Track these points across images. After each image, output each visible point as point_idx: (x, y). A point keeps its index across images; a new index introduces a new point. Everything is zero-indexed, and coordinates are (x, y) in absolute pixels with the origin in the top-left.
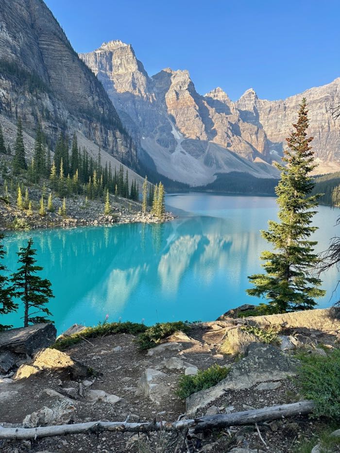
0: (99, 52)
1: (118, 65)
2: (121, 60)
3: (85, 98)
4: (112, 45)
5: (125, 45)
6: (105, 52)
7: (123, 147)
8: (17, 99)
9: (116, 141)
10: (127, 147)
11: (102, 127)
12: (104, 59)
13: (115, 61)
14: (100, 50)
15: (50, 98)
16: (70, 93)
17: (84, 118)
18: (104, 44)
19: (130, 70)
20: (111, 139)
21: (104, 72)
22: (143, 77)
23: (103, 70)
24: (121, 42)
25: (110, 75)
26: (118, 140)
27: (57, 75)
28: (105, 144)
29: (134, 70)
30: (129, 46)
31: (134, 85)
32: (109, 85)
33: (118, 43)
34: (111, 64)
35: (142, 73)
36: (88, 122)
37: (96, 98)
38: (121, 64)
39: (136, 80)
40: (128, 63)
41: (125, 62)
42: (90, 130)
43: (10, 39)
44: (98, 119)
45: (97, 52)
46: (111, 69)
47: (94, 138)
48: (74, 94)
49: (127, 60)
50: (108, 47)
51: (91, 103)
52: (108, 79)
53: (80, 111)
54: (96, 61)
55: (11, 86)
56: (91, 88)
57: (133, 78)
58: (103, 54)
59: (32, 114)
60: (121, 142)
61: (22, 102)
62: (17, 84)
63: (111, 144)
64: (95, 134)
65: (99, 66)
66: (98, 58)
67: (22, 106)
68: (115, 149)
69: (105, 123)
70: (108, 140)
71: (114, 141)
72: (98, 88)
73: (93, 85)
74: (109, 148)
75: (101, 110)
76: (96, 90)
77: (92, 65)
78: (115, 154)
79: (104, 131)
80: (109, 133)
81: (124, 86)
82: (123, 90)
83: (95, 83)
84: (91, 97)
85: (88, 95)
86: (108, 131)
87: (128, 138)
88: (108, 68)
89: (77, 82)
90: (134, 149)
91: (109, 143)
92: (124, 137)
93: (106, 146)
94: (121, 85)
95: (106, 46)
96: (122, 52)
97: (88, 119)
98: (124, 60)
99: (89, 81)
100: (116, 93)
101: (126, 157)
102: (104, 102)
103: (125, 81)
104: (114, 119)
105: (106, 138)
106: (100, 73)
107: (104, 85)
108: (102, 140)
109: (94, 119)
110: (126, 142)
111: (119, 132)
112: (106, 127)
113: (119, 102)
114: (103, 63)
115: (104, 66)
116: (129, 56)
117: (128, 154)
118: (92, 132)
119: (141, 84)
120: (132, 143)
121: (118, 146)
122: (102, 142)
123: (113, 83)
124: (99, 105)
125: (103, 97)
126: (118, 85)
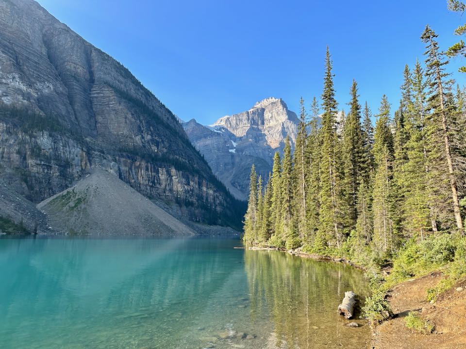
0: (252, 110)
1: (269, 118)
2: (272, 113)
3: (131, 138)
4: (265, 103)
5: (277, 100)
6: (258, 110)
7: (179, 185)
8: (7, 140)
9: (171, 180)
10: (188, 184)
11: (149, 165)
12: (256, 116)
13: (267, 115)
14: (253, 108)
15: (50, 135)
16: (113, 134)
17: (122, 156)
18: (257, 103)
19: (280, 121)
20: (163, 177)
21: (256, 127)
22: (293, 125)
23: (255, 125)
24: (273, 99)
25: (262, 128)
26: (174, 178)
27: (103, 119)
28: (153, 182)
29: (283, 121)
30: (279, 100)
31: (284, 133)
32: (260, 138)
33: (270, 100)
34: (264, 118)
35: (292, 122)
36: (129, 161)
37: (149, 137)
38: (272, 117)
39: (286, 129)
40: (278, 115)
42: (130, 169)
43: (24, 87)
44: (143, 157)
45: (249, 111)
46: (263, 123)
47: (135, 177)
48: (118, 135)
49: (278, 112)
50: (261, 105)
51: (139, 142)
52: (260, 132)
53: (121, 150)
54: (249, 118)
55: (5, 129)
56: (139, 127)
57: (283, 128)
58: (256, 112)
59: (19, 152)
60: (177, 180)
61: (12, 141)
62: (15, 126)
63: (164, 184)
64: (137, 173)
65: (251, 122)
66: (250, 116)
67: (10, 146)
68: (168, 188)
69: (156, 162)
70: (159, 178)
71: (168, 179)
72: (151, 128)
73: (144, 124)
74: (159, 187)
75: (154, 148)
76: (148, 129)
77: (245, 122)
78: (167, 193)
79: (152, 169)
80: (160, 171)
81: (274, 136)
82: (273, 140)
83: (147, 123)
84: (140, 136)
85: (134, 135)
86: (160, 169)
87: (193, 176)
88: (260, 123)
89: (122, 123)
90: (208, 188)
91: (161, 182)
92: (183, 174)
93: (155, 185)
94: (271, 136)
95: (259, 105)
96: (272, 107)
97: (129, 158)
98: (275, 114)
99: (138, 121)
100: (266, 144)
101: (186, 196)
102: (161, 140)
103: (275, 131)
104: (178, 157)
105: (154, 176)
106: (252, 129)
107: (255, 138)
108: (147, 179)
109: (138, 157)
110: (186, 180)
111: (176, 169)
112: (157, 165)
113: (269, 151)
114: (254, 119)
115: (256, 121)
116: (279, 108)
117: (191, 192)
118: (133, 171)
119: (291, 132)
120: (204, 181)
121: (173, 184)
122: (147, 181)
123: (265, 135)
124: (152, 144)
125: (159, 136)
126: (269, 136)
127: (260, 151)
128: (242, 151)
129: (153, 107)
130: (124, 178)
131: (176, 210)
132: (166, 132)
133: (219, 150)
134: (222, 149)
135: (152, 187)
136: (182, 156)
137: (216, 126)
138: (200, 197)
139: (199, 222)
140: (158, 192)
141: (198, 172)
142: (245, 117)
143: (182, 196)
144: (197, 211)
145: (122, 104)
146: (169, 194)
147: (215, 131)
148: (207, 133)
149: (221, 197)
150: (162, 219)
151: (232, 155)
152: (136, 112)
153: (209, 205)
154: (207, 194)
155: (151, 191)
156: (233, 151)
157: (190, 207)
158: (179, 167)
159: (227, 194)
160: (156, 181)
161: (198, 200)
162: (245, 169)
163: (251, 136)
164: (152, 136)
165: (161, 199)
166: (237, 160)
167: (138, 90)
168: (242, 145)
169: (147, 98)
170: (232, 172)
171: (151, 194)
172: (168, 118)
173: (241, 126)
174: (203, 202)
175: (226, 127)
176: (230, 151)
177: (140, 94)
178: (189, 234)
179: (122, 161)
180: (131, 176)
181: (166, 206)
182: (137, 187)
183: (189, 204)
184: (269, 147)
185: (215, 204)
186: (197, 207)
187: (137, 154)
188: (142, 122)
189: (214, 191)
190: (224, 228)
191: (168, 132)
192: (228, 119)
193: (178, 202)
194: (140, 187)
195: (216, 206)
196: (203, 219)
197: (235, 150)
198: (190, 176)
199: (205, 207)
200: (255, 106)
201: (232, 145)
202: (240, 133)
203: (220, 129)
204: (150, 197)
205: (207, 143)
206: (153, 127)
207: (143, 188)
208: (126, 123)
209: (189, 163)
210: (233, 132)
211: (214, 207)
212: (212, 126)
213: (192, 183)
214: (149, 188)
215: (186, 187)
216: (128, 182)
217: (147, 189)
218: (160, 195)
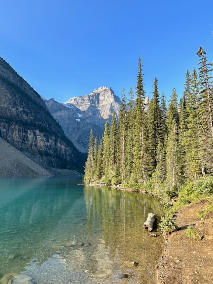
0: (91, 94)
2: (104, 97)
3: (9, 109)
4: (100, 90)
5: (108, 88)
7: (42, 142)
9: (36, 138)
10: (48, 141)
11: (21, 128)
12: (94, 98)
13: (101, 98)
18: (95, 89)
19: (109, 102)
20: (30, 136)
21: (94, 105)
22: (117, 105)
23: (93, 104)
24: (105, 87)
25: (98, 106)
26: (38, 137)
28: (24, 140)
29: (112, 102)
30: (109, 89)
31: (112, 110)
32: (97, 112)
33: (103, 88)
34: (99, 100)
35: (117, 103)
36: (7, 125)
37: (22, 109)
38: (104, 99)
39: (113, 107)
40: (108, 98)
41: (107, 98)
44: (17, 123)
45: (90, 94)
46: (98, 103)
47: (11, 136)
49: (108, 96)
50: (98, 91)
51: (14, 112)
52: (97, 109)
54: (89, 99)
56: (15, 102)
57: (111, 106)
58: (94, 95)
60: (40, 138)
63: (31, 141)
64: (12, 134)
65: (91, 102)
66: (90, 97)
68: (33, 144)
69: (26, 126)
70: (28, 137)
71: (33, 138)
72: (23, 103)
73: (18, 100)
74: (28, 143)
75: (25, 117)
76: (21, 104)
77: (87, 102)
78: (33, 147)
79: (23, 131)
80: (28, 132)
81: (105, 111)
82: (105, 114)
83: (20, 99)
84: (16, 108)
85: (11, 107)
86: (28, 131)
87: (52, 136)
88: (96, 103)
89: (3, 99)
90: (61, 144)
91: (29, 139)
92: (44, 135)
93: (25, 141)
94: (104, 111)
95: (96, 91)
96: (105, 92)
97: (7, 123)
98: (106, 97)
99: (15, 98)
100: (100, 116)
101: (46, 150)
102: (29, 111)
103: (106, 108)
104: (41, 123)
105: (24, 136)
106: (91, 106)
107: (93, 112)
108: (19, 137)
109: (13, 122)
110: (47, 138)
111: (39, 131)
112: (26, 128)
113: (102, 121)
114: (93, 100)
115: (94, 101)
116: (109, 94)
117: (49, 147)
118: (10, 131)
119: (116, 109)
120: (59, 140)
121: (37, 141)
122: (19, 139)
123: (99, 110)
124: (23, 114)
125: (29, 108)
126: (102, 111)
127: (96, 120)
128: (85, 120)
129: (25, 89)
130: (3, 136)
131: (38, 158)
132: (33, 106)
133: (69, 119)
134: (72, 119)
135: (22, 143)
136: (44, 122)
137: (67, 103)
138: (56, 150)
139: (54, 167)
140: (27, 146)
141: (54, 133)
142: (87, 98)
143: (43, 149)
144: (53, 160)
145: (4, 86)
146: (35, 148)
147: (67, 107)
148: (61, 107)
149: (70, 150)
150: (29, 165)
151: (78, 123)
152: (13, 92)
153: (62, 156)
154: (61, 148)
155: (21, 146)
156: (79, 120)
157: (48, 157)
158: (42, 130)
159: (74, 148)
160: (25, 139)
161: (54, 152)
162: (86, 132)
163: (91, 111)
164: (23, 108)
165: (28, 151)
166: (81, 126)
167: (15, 77)
168: (84, 116)
169: (21, 84)
170: (78, 134)
171: (22, 148)
172: (35, 97)
173: (84, 104)
174: (58, 153)
175: (74, 104)
176: (77, 120)
177: (16, 80)
178: (47, 175)
179: (2, 125)
180: (8, 135)
181: (32, 156)
182: (12, 143)
183: (48, 155)
184: (102, 118)
185: (65, 155)
186: (54, 157)
187: (13, 120)
188: (17, 99)
189: (65, 146)
190: (72, 171)
191: (35, 106)
192: (76, 99)
193: (40, 153)
194: (14, 143)
195: (67, 156)
196: (57, 165)
197: (80, 119)
198: (49, 136)
199: (59, 157)
200: (94, 92)
201: (78, 117)
202: (83, 108)
203: (70, 106)
204: (21, 150)
205: (61, 114)
206: (24, 102)
207: (16, 143)
208: (6, 99)
209: (49, 127)
210: (79, 108)
211: (65, 157)
212: (65, 103)
213: (50, 141)
214: (20, 143)
215: (46, 143)
216: (6, 139)
217: (19, 144)
218: (28, 149)
